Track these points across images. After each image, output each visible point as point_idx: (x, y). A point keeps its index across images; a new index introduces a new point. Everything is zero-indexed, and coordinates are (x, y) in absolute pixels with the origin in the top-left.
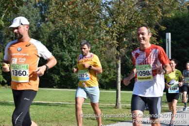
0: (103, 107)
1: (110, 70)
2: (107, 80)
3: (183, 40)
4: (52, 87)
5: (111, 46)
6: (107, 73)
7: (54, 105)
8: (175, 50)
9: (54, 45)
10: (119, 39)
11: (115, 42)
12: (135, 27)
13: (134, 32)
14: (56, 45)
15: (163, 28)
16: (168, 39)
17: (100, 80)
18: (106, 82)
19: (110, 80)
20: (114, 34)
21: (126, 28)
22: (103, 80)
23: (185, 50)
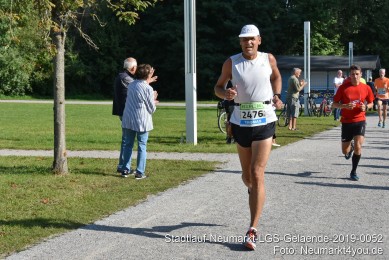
6: (48, 58)
17: (32, 74)
22: (40, 75)
23: (227, 5)
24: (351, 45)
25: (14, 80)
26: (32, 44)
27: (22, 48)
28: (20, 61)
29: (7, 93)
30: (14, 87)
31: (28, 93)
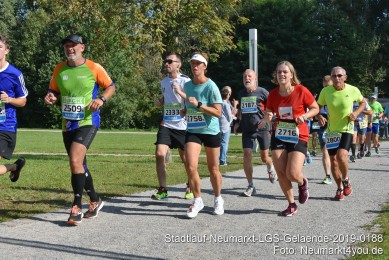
0: (140, 159)
1: (152, 95)
2: (147, 114)
3: (278, 41)
4: (48, 126)
5: (153, 52)
6: (147, 100)
7: (52, 158)
8: (265, 60)
9: (51, 52)
10: (168, 38)
11: (160, 44)
12: (196, 17)
13: (192, 26)
14: (54, 50)
15: (244, 20)
16: (253, 40)
17: (135, 112)
18: (145, 117)
19: (152, 112)
20: (158, 30)
21: (179, 19)
22: (140, 114)
24: (376, 88)
25: (121, 117)
26: (135, 90)
27: (127, 93)
28: (125, 103)
29: (116, 127)
30: (121, 123)
31: (131, 127)
